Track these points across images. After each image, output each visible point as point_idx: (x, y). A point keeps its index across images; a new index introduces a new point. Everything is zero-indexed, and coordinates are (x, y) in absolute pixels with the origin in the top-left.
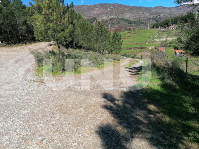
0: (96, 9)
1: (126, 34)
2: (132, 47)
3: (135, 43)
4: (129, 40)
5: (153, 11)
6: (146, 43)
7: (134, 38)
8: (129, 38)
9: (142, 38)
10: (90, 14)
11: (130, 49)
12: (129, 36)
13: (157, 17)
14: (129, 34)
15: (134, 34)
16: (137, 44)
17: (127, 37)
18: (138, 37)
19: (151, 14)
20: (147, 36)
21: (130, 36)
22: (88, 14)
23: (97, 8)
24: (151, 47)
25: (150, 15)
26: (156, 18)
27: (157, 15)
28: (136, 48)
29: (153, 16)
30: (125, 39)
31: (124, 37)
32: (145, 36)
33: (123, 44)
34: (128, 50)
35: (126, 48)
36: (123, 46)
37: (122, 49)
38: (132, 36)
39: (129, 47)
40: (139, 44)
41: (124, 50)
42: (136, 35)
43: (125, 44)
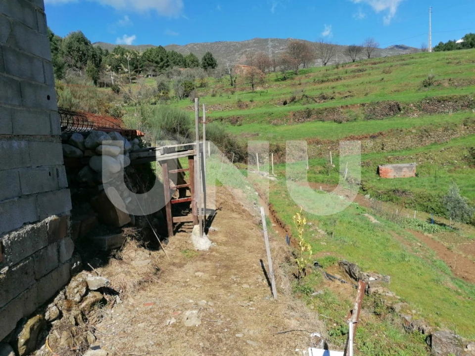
0: (246, 51)
1: (337, 67)
2: (401, 98)
3: (419, 81)
11: (395, 109)
15: (375, 64)
16: (427, 84)
18: (406, 67)
21: (360, 71)
23: (249, 48)
31: (329, 75)
33: (337, 95)
34: (382, 119)
35: (363, 105)
36: (334, 101)
37: (336, 117)
38: (373, 69)
39: (384, 102)
40: (446, 84)
41: (348, 121)
42: (388, 64)
43: (348, 94)
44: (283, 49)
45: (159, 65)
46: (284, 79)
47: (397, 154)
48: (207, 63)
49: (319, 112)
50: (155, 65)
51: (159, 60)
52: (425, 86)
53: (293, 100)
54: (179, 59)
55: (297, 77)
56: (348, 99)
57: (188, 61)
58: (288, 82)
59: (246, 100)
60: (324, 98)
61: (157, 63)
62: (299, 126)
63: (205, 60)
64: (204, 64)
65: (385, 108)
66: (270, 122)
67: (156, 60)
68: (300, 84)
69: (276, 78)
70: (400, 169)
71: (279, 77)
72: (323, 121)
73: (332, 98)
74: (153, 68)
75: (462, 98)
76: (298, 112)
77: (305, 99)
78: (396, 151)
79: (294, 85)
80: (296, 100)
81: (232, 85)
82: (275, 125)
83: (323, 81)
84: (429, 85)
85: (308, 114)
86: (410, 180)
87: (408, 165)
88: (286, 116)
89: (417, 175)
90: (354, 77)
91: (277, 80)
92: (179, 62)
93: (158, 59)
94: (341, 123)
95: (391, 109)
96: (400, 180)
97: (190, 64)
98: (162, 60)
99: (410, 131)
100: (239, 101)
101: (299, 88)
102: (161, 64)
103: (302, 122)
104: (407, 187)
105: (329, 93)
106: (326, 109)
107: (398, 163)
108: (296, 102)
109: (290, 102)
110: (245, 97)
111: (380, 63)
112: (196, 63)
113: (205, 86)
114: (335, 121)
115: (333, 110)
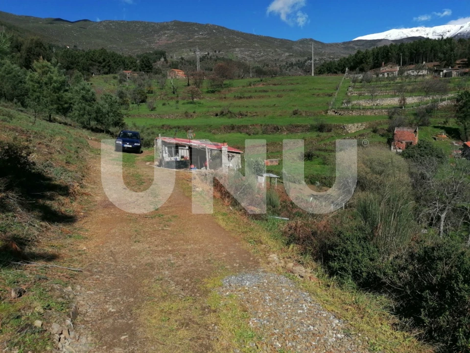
0: (165, 33)
1: (250, 85)
2: (280, 122)
3: (291, 111)
4: (265, 101)
5: (295, 48)
6: (330, 113)
7: (279, 96)
8: (263, 97)
9: (307, 97)
10: (150, 42)
11: (277, 129)
12: (260, 91)
13: (305, 61)
14: (261, 86)
15: (275, 85)
16: (295, 113)
17: (256, 94)
18: (292, 94)
19: (292, 55)
20: (321, 92)
21: (265, 91)
22: (144, 44)
23: (168, 30)
24: (356, 125)
25: (290, 55)
26: (304, 64)
27: (306, 58)
28: (297, 126)
29: (297, 59)
30: (250, 97)
31: (245, 91)
32: (315, 92)
33: (249, 114)
34: (270, 134)
35: (261, 125)
36: (247, 118)
37: (247, 131)
38: (272, 91)
39: (271, 124)
40: (304, 114)
41: (253, 134)
42: (283, 87)
43: (255, 114)
44: (202, 35)
45: (102, 65)
46: (213, 92)
47: (272, 154)
48: (145, 64)
49: (239, 127)
50: (98, 64)
51: (102, 61)
52: (294, 114)
53: (222, 113)
54: (119, 59)
55: (223, 91)
56: (255, 117)
57: (127, 61)
58: (217, 95)
59: (191, 112)
60: (241, 114)
61: (100, 62)
62: (227, 135)
63: (143, 62)
64: (142, 65)
65: (272, 128)
66: (210, 132)
67: (99, 60)
68: (225, 98)
69: (206, 90)
70: (272, 161)
71: (210, 90)
72: (241, 133)
73: (246, 116)
74: (97, 67)
75: (305, 126)
76: (227, 126)
77: (229, 114)
78: (273, 153)
79: (221, 98)
80: (224, 114)
81: (174, 93)
82: (214, 134)
83: (241, 98)
84: (296, 113)
85: (232, 128)
86: (276, 166)
87: (276, 160)
88: (220, 128)
89: (279, 164)
90: (260, 97)
91: (208, 92)
92: (119, 62)
93: (101, 59)
94: (250, 135)
95: (275, 129)
96: (272, 166)
97: (129, 65)
98: (104, 60)
99: (279, 144)
100: (186, 112)
101: (225, 103)
102: (104, 64)
103: (229, 133)
104: (273, 169)
105: (244, 110)
106: (242, 126)
107: (272, 158)
108: (224, 115)
109: (220, 115)
110: (189, 108)
111: (278, 84)
112: (134, 64)
113: (152, 93)
114: (247, 133)
115: (246, 127)
